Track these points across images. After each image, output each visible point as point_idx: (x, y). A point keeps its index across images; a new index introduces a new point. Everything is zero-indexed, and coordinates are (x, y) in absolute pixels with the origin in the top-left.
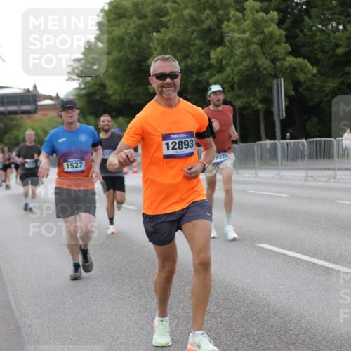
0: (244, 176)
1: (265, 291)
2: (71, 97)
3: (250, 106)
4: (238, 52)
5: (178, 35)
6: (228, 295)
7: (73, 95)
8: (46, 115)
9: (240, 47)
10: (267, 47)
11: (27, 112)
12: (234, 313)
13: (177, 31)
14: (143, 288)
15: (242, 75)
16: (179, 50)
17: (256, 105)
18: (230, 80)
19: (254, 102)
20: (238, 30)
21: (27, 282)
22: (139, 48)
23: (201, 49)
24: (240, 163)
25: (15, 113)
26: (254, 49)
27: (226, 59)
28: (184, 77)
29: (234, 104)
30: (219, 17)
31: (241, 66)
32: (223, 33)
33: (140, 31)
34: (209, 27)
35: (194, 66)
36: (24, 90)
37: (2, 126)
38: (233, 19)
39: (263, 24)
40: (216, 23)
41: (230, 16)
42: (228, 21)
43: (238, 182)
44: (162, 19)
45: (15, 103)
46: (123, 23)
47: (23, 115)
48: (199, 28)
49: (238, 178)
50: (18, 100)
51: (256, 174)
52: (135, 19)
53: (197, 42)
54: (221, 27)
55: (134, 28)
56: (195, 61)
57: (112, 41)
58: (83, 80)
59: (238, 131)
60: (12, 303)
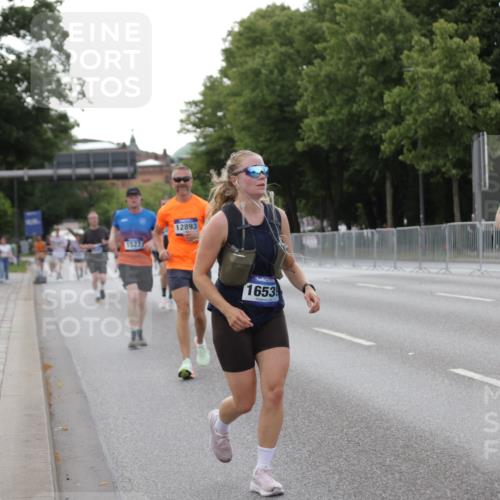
0: (429, 272)
1: (462, 435)
2: (185, 156)
3: (439, 170)
4: (423, 94)
5: (339, 69)
6: (409, 440)
7: (188, 153)
8: (148, 181)
10: (464, 87)
11: (123, 177)
12: (418, 466)
13: (337, 64)
14: (289, 430)
15: (429, 129)
16: (339, 90)
17: (448, 170)
18: (411, 134)
19: (445, 165)
20: (424, 62)
21: (124, 418)
22: (283, 86)
23: (372, 90)
24: (424, 254)
25: (105, 177)
26: (447, 89)
27: (405, 104)
28: (347, 129)
29: (417, 167)
30: (398, 44)
31: (428, 114)
32: (402, 67)
33: (283, 62)
34: (384, 58)
35: (362, 114)
36: (118, 144)
37: (86, 195)
38: (417, 47)
39: (459, 55)
40: (393, 52)
41: (413, 43)
42: (410, 50)
43: (421, 280)
44: (316, 46)
45: (105, 163)
46: (260, 51)
47: (115, 181)
48: (369, 59)
49: (421, 274)
50: (110, 159)
51: (447, 269)
52: (276, 45)
53: (366, 79)
54: (400, 59)
55: (275, 57)
56: (363, 107)
57: (243, 76)
58: (202, 132)
59: (422, 207)
60: (105, 449)
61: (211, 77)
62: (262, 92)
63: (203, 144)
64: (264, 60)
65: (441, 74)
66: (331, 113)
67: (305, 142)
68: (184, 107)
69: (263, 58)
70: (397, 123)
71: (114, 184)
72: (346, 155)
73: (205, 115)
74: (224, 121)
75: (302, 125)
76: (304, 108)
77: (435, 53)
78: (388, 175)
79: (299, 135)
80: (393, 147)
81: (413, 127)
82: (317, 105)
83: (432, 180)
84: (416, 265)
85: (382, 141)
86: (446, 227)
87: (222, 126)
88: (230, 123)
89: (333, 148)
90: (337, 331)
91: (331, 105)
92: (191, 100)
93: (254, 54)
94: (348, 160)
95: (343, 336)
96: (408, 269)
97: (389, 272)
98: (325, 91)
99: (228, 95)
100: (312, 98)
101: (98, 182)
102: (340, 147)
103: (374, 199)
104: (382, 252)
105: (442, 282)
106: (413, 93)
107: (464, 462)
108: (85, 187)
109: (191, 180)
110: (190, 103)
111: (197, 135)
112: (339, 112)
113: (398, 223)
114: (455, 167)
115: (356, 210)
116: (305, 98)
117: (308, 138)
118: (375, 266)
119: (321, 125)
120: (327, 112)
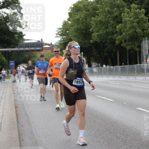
0: (130, 79)
2: (57, 44)
3: (133, 49)
4: (128, 26)
5: (103, 19)
6: (124, 129)
7: (58, 44)
8: (46, 52)
9: (129, 24)
10: (140, 24)
11: (39, 51)
12: (127, 137)
13: (102, 17)
15: (130, 36)
16: (103, 25)
17: (136, 49)
18: (124, 38)
21: (40, 122)
22: (86, 24)
23: (113, 25)
24: (129, 74)
25: (34, 51)
26: (135, 25)
27: (123, 29)
28: (105, 37)
29: (126, 48)
30: (121, 11)
31: (129, 32)
32: (122, 18)
33: (86, 16)
34: (116, 15)
35: (110, 32)
36: (37, 41)
37: (28, 56)
38: (126, 12)
39: (139, 14)
40: (119, 13)
41: (125, 11)
42: (124, 13)
43: (128, 82)
44: (96, 12)
45: (33, 47)
46: (79, 13)
47: (37, 52)
48: (112, 16)
49: (128, 80)
50: (35, 45)
51: (135, 78)
52: (84, 11)
53: (111, 21)
54: (121, 16)
55: (84, 15)
56: (110, 30)
57: (75, 20)
58: (62, 37)
59: (128, 60)
60: (34, 131)
61: (65, 21)
62: (80, 25)
63: (63, 41)
64: (80, 16)
65: (133, 20)
66: (101, 32)
67: (93, 40)
68: (57, 30)
69: (80, 15)
70: (120, 35)
71: (36, 53)
72: (105, 44)
73: (63, 32)
74: (69, 34)
75: (92, 35)
76: (93, 30)
77: (131, 14)
78: (118, 50)
79: (91, 38)
80: (119, 42)
81: (125, 36)
82: (97, 29)
83: (131, 52)
84: (126, 77)
85: (116, 40)
86: (135, 66)
87: (68, 35)
88: (71, 35)
89: (101, 42)
90: (103, 97)
91: (101, 29)
92: (59, 28)
93: (78, 14)
94: (106, 46)
95: (105, 98)
96: (124, 78)
97: (118, 79)
98: (99, 25)
99: (70, 26)
100: (95, 27)
101: (32, 52)
102: (103, 42)
103: (114, 57)
104: (116, 73)
105: (134, 82)
106: (125, 26)
108: (28, 54)
109: (59, 52)
110: (58, 29)
111: (61, 38)
112: (103, 31)
113: (121, 64)
114: (138, 48)
115: (108, 60)
116: (93, 27)
117: (94, 39)
118: (114, 77)
119: (98, 35)
120: (100, 31)
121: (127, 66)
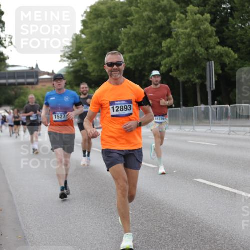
0: (185, 131)
3: (190, 80)
4: (182, 42)
5: (140, 30)
7: (64, 72)
8: (45, 86)
9: (183, 39)
10: (202, 39)
11: (32, 84)
12: (178, 228)
13: (139, 28)
15: (184, 59)
16: (140, 41)
17: (195, 80)
18: (176, 62)
22: (112, 39)
23: (155, 40)
24: (183, 122)
25: (23, 84)
26: (194, 40)
27: (173, 48)
28: (143, 60)
29: (179, 79)
30: (169, 18)
32: (171, 29)
33: (112, 27)
34: (162, 25)
35: (151, 52)
36: (30, 68)
37: (13, 93)
38: (179, 19)
39: (200, 23)
40: (167, 21)
41: (176, 17)
42: (175, 21)
43: (181, 135)
44: (128, 19)
45: (23, 77)
46: (101, 21)
47: (28, 86)
48: (154, 25)
49: (181, 132)
50: (26, 75)
51: (194, 129)
52: (109, 18)
53: (153, 35)
54: (170, 25)
55: (108, 25)
56: (151, 49)
57: (92, 34)
58: (71, 62)
59: (181, 98)
60: (21, 219)
61: (76, 34)
62: (102, 42)
63: (72, 68)
64: (102, 26)
65: (191, 32)
66: (136, 51)
70: (169, 57)
71: (27, 88)
72: (144, 72)
73: (73, 53)
74: (82, 56)
76: (122, 49)
77: (188, 22)
80: (167, 69)
81: (177, 59)
82: (129, 48)
83: (186, 86)
84: (178, 127)
85: (161, 65)
86: (194, 109)
87: (81, 58)
88: (85, 57)
89: (137, 69)
91: (136, 48)
93: (97, 23)
96: (175, 129)
98: (133, 41)
99: (84, 43)
100: (127, 44)
101: (19, 87)
102: (140, 69)
105: (191, 136)
107: (201, 226)
108: (13, 90)
112: (140, 51)
114: (198, 78)
116: (123, 44)
119: (131, 57)
120: (134, 50)
121: (179, 109)
